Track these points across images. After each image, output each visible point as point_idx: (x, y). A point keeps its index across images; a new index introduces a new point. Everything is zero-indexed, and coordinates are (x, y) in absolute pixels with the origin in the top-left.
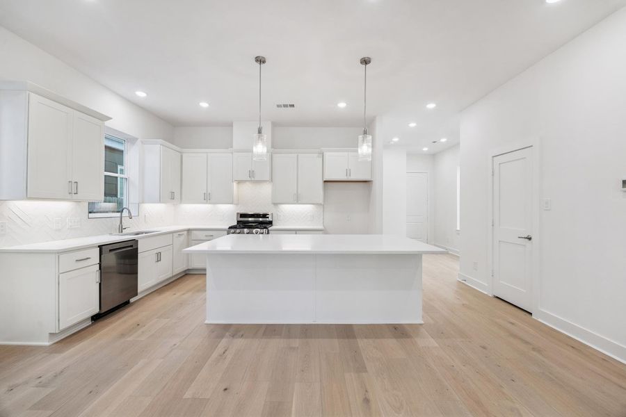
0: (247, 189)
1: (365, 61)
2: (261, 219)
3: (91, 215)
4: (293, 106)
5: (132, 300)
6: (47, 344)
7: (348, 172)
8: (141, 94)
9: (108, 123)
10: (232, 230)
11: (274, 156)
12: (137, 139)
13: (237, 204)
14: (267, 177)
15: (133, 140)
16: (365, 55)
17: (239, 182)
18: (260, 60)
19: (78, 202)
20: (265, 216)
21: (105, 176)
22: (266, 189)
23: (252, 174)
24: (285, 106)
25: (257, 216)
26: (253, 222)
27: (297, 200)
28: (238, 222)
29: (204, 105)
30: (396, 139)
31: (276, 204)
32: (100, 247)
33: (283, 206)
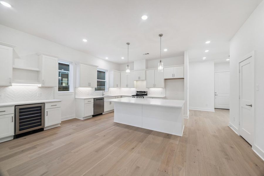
0: (139, 83)
1: (161, 35)
2: (143, 93)
3: (96, 91)
4: (148, 54)
5: (103, 113)
6: (82, 119)
7: (173, 75)
8: (107, 58)
9: (98, 67)
10: (132, 96)
11: (147, 71)
12: (108, 70)
13: (136, 88)
14: (144, 79)
15: (107, 71)
16: (160, 33)
17: (137, 81)
18: (128, 44)
19: (92, 88)
20: (145, 92)
21: (97, 81)
22: (145, 83)
23: (139, 78)
24: (146, 54)
25: (142, 92)
26: (141, 94)
27: (154, 86)
28: (137, 94)
29: (123, 58)
30: (204, 58)
31: (149, 88)
32: (94, 99)
33: (151, 89)
